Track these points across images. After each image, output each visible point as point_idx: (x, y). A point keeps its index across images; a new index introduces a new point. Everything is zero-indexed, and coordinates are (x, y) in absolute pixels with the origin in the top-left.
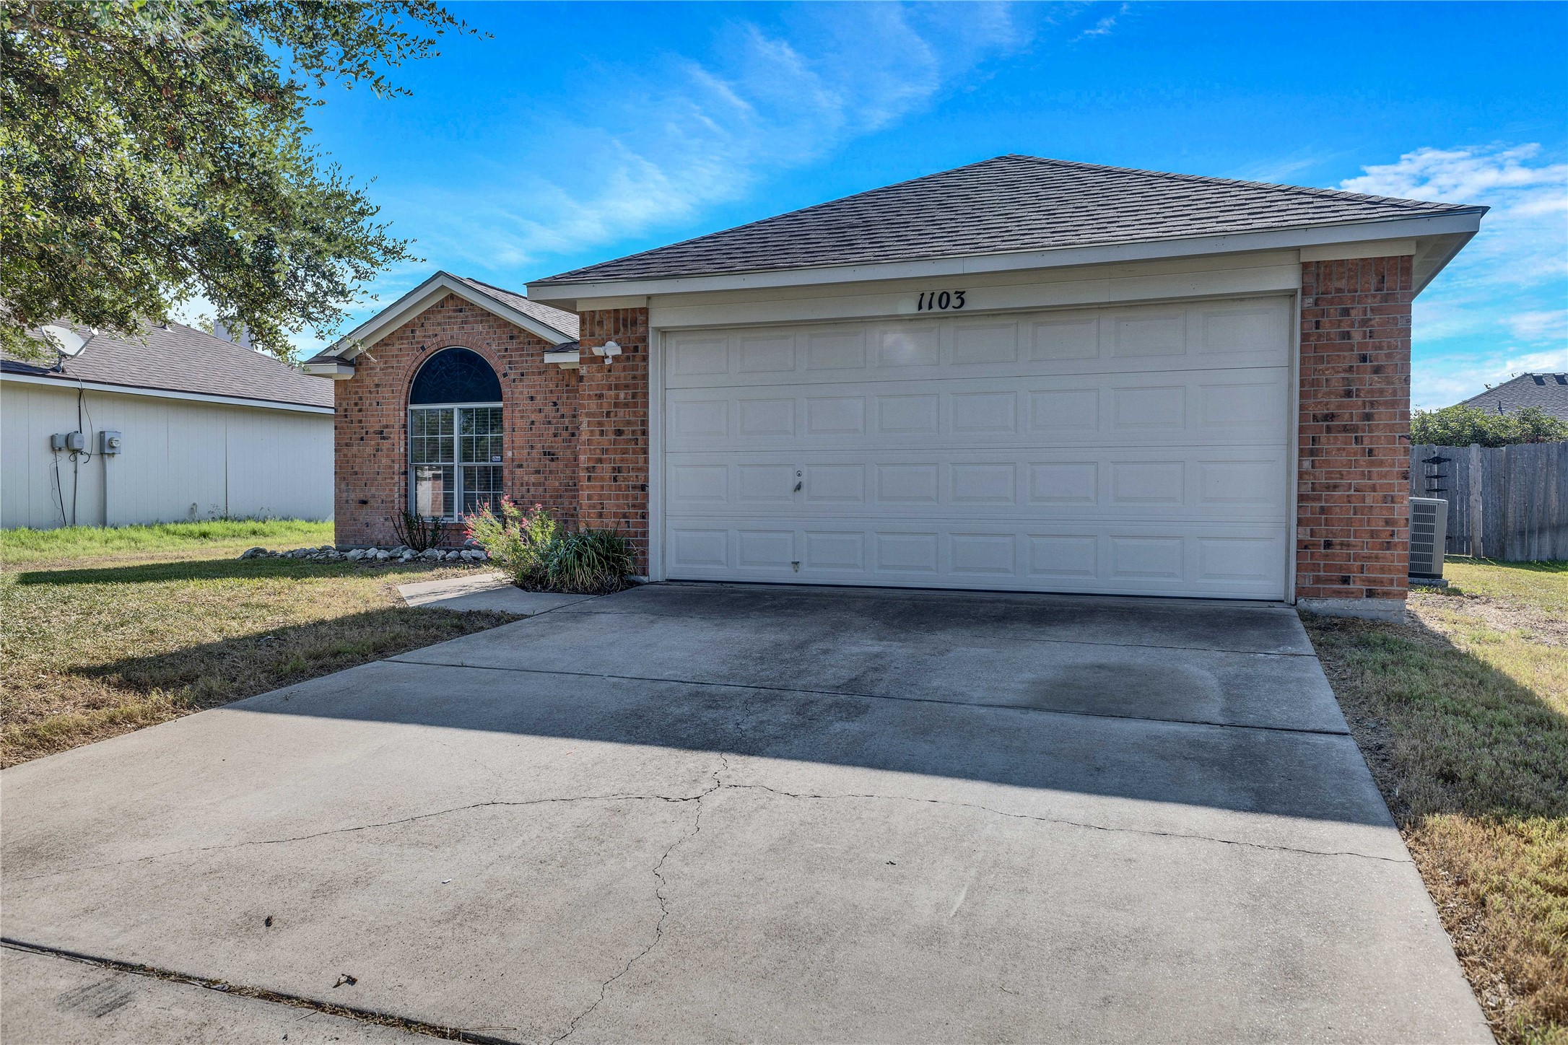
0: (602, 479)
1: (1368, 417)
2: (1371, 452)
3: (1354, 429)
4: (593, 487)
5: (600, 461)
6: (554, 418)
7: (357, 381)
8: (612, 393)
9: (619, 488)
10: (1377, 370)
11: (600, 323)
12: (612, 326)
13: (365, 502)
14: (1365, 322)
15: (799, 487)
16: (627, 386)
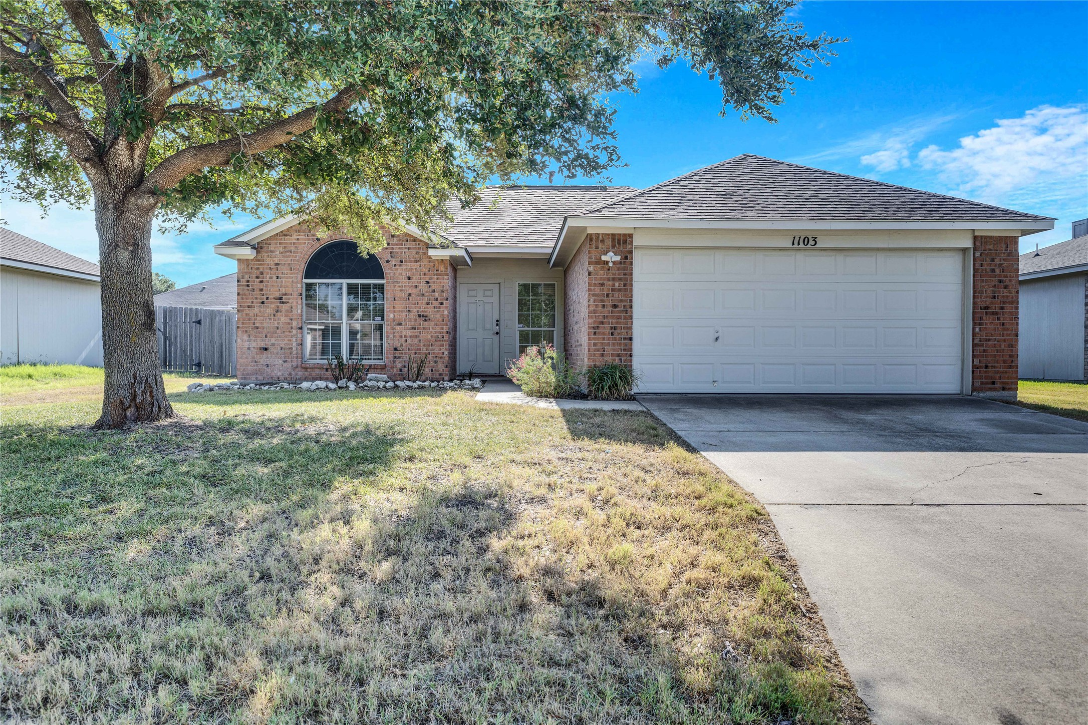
0: (604, 334)
1: (1002, 308)
2: (1003, 324)
3: (997, 313)
4: (597, 339)
5: (602, 323)
6: (427, 292)
7: (259, 260)
8: (610, 283)
9: (615, 339)
10: (1006, 287)
11: (603, 241)
12: (610, 243)
13: (266, 349)
14: (1000, 265)
15: (717, 339)
16: (620, 279)
